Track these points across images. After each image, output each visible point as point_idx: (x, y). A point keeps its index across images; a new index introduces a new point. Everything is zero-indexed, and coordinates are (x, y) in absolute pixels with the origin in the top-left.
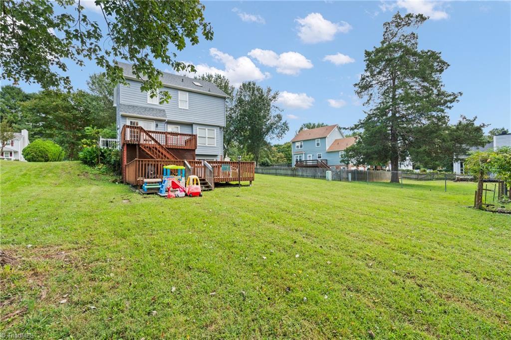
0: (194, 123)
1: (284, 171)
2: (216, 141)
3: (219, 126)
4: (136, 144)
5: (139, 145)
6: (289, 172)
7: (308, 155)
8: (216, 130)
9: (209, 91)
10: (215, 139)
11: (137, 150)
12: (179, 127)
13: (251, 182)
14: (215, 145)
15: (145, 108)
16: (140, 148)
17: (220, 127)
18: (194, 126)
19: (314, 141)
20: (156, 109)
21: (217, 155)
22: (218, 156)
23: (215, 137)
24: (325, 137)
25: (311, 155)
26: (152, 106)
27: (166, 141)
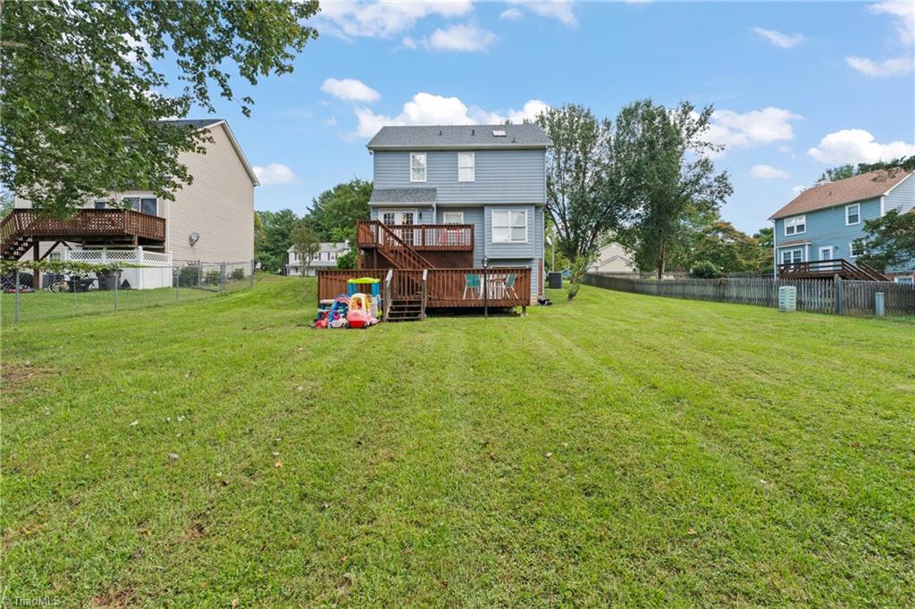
0: (486, 205)
1: (700, 288)
2: (527, 233)
3: (533, 204)
4: (373, 248)
5: (377, 249)
6: (710, 290)
7: (821, 249)
8: (527, 214)
9: (514, 142)
10: (526, 229)
11: (375, 257)
12: (462, 214)
13: (524, 308)
14: (526, 241)
15: (406, 192)
16: (378, 253)
17: (537, 207)
18: (486, 210)
19: (840, 210)
20: (422, 189)
21: (531, 259)
22: (534, 261)
23: (526, 225)
24: (878, 198)
25: (831, 248)
26: (416, 186)
27: (423, 239)
